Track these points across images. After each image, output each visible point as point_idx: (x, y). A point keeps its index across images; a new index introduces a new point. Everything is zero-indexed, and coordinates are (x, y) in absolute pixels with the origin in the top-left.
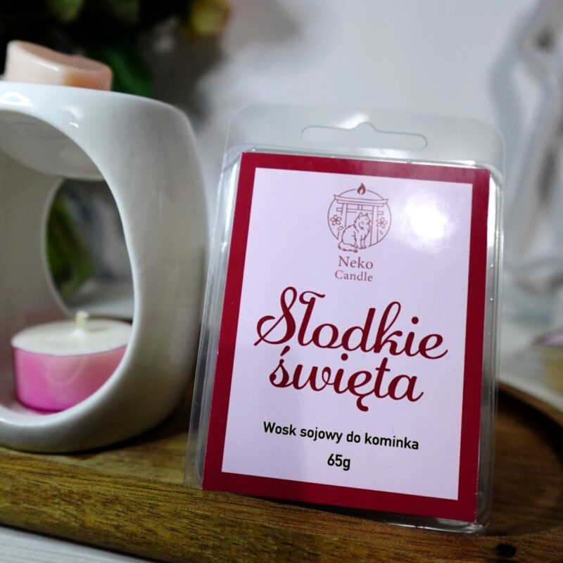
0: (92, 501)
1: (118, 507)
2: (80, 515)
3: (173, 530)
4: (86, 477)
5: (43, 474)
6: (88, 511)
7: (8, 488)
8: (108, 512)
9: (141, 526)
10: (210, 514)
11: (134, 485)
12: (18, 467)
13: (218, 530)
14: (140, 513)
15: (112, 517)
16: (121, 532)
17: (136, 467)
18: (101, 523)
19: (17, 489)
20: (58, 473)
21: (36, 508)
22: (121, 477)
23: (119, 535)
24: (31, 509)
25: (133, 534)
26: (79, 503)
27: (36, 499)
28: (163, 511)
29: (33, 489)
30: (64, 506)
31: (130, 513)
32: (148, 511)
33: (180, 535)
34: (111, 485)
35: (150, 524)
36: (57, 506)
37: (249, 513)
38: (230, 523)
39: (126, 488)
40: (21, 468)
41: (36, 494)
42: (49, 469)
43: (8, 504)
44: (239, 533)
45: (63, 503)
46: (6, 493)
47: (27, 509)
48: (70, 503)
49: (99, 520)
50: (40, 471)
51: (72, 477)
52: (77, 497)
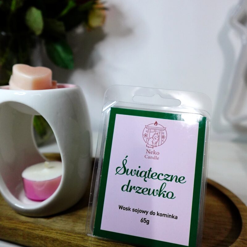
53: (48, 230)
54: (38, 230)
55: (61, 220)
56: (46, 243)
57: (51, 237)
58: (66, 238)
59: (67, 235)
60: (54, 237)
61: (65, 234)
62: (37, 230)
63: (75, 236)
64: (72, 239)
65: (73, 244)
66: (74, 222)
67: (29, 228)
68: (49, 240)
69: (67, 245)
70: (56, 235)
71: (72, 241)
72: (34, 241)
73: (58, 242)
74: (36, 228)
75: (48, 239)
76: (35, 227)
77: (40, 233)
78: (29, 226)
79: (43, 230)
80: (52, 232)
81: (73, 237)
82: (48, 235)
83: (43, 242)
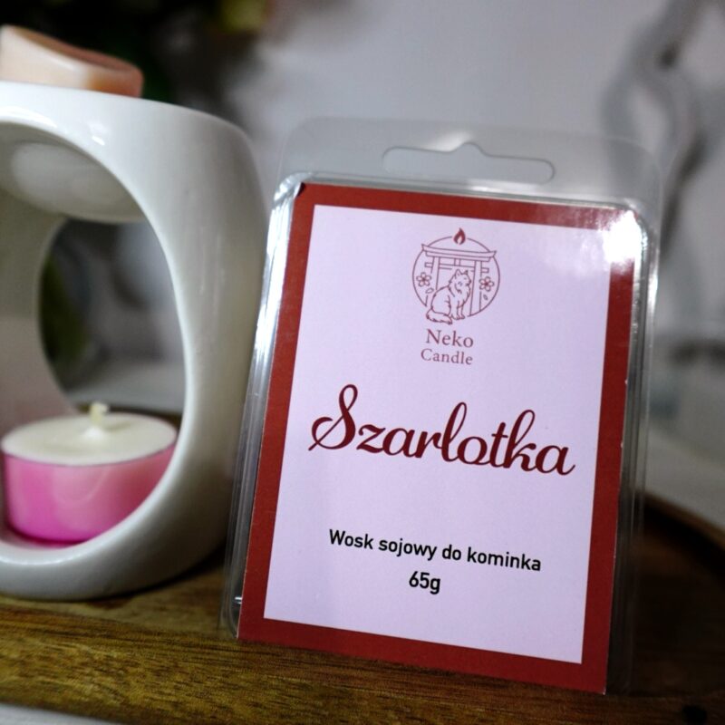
0: (140, 670)
1: (178, 677)
2: (121, 690)
3: (256, 705)
4: (129, 636)
5: (67, 634)
6: (133, 683)
7: (15, 655)
8: (162, 684)
9: (211, 702)
10: (308, 682)
11: (197, 646)
12: (28, 625)
13: (320, 703)
14: (209, 683)
15: (168, 691)
16: (182, 711)
17: (185, 617)
18: (152, 699)
19: (29, 656)
20: (88, 631)
21: (57, 681)
22: (177, 635)
23: (178, 715)
24: (49, 683)
25: (197, 713)
26: (121, 672)
27: (57, 669)
28: (242, 680)
29: (52, 656)
30: (98, 677)
31: (195, 685)
32: (221, 681)
33: (265, 713)
34: (165, 646)
35: (223, 698)
36: (88, 678)
37: (361, 679)
38: (335, 694)
39: (187, 649)
40: (33, 626)
41: (57, 662)
42: (75, 627)
43: (14, 678)
44: (349, 707)
45: (97, 673)
46: (13, 663)
47: (43, 682)
48: (107, 673)
49: (150, 695)
50: (61, 629)
51: (108, 637)
52: (117, 665)
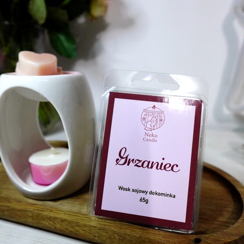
53: (56, 212)
54: (47, 211)
55: (68, 203)
56: (55, 223)
57: (60, 218)
58: (74, 218)
59: (75, 216)
60: (62, 218)
61: (73, 215)
62: (45, 211)
63: (83, 216)
64: (80, 220)
65: (81, 224)
66: (80, 204)
67: (38, 210)
68: (58, 220)
69: (75, 225)
70: (64, 216)
71: (80, 221)
72: (43, 222)
73: (66, 223)
74: (45, 210)
75: (56, 219)
76: (43, 209)
77: (49, 213)
78: (37, 207)
79: (51, 212)
80: (60, 213)
81: (80, 218)
82: (56, 216)
83: (51, 222)
